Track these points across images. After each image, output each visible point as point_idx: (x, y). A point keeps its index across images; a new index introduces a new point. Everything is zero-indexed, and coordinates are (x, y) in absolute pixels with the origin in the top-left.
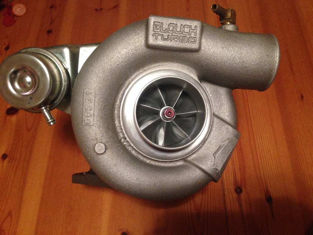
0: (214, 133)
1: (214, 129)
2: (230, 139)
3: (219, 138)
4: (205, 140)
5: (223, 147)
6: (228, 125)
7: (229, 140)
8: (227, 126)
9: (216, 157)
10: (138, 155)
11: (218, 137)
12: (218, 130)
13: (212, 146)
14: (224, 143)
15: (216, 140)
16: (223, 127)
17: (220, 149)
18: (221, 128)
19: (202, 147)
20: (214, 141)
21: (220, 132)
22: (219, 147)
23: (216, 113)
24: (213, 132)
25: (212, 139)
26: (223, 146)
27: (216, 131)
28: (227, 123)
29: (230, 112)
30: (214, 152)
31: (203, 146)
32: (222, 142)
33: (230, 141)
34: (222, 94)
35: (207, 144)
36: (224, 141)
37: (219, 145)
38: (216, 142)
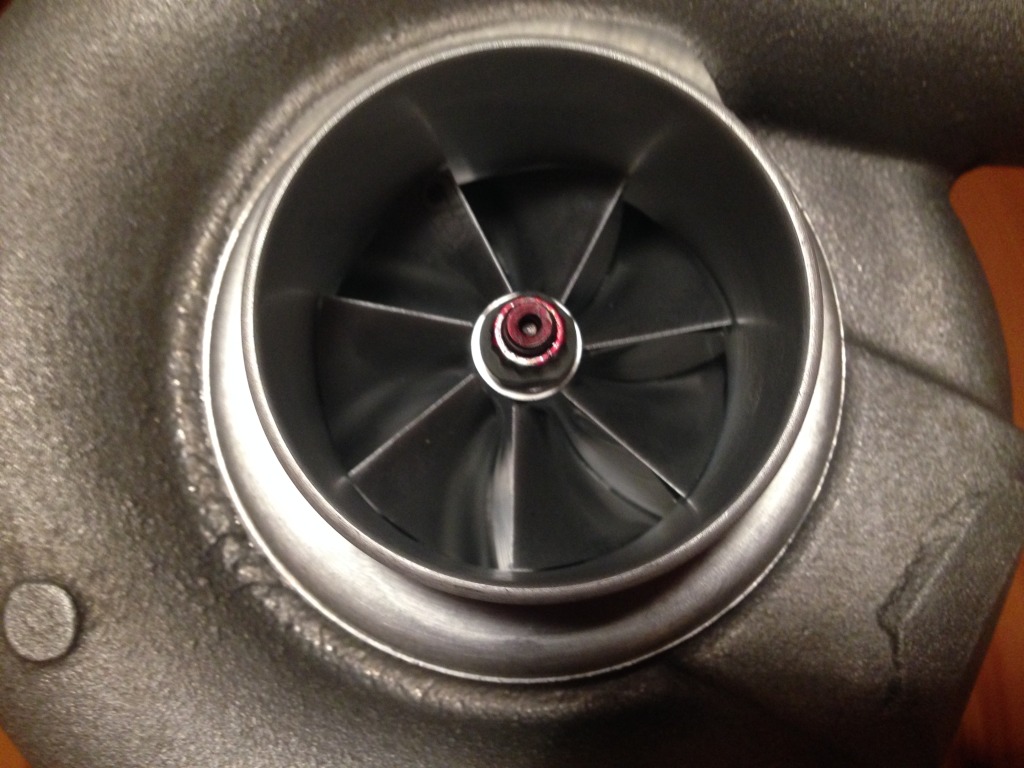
0: (868, 463)
1: (860, 433)
2: (986, 494)
3: (904, 491)
4: (809, 518)
5: (946, 556)
6: (960, 401)
7: (984, 501)
8: (950, 405)
9: (901, 635)
10: (340, 652)
11: (899, 484)
12: (891, 439)
13: (860, 552)
14: (946, 529)
15: (885, 506)
16: (926, 414)
17: (929, 573)
18: (913, 422)
19: (788, 569)
20: (878, 518)
21: (906, 448)
22: (917, 562)
23: (865, 329)
24: (857, 453)
25: (858, 506)
26: (944, 548)
27: (880, 448)
28: (949, 387)
29: (958, 312)
30: (881, 600)
31: (794, 555)
32: (935, 523)
33: (987, 509)
34: (890, 206)
35: (827, 544)
36: (944, 516)
37: (912, 548)
38: (889, 526)
